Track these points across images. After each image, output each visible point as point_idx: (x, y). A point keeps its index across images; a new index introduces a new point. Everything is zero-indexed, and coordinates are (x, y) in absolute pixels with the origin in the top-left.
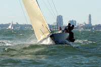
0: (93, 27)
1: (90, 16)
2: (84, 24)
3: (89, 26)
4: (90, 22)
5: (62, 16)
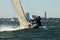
0: (47, 19)
2: (42, 18)
3: (45, 19)
5: (29, 13)
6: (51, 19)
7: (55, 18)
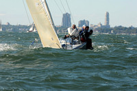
0: (112, 29)
1: (108, 15)
2: (100, 26)
3: (106, 29)
4: (108, 23)
5: (69, 15)
6: (120, 29)
7: (130, 28)
